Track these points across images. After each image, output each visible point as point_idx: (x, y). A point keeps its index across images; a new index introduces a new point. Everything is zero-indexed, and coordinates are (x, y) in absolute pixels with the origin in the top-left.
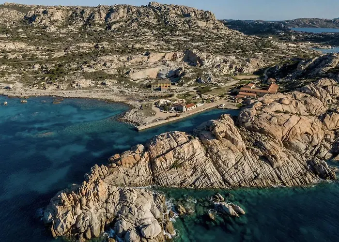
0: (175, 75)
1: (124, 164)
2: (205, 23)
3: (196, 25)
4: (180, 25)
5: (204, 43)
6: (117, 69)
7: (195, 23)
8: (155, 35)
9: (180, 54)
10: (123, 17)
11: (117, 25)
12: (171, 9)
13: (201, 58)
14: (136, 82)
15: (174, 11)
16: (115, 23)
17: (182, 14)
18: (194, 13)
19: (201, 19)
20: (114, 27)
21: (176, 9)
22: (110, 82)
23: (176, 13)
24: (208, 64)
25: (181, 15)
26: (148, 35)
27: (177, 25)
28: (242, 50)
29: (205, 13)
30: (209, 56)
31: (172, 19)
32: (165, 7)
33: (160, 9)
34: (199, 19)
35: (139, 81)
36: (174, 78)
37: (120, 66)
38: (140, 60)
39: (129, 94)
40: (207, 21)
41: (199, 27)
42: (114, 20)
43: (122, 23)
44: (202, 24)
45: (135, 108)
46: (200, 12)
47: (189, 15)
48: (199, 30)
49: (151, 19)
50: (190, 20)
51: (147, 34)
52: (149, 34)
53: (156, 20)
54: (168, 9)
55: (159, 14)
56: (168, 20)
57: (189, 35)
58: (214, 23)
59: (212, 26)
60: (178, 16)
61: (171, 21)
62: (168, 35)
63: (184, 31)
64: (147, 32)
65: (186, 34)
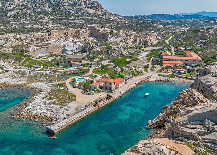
2: (94, 10)
4: (73, 12)
7: (86, 11)
8: (52, 19)
9: (83, 31)
10: (19, 5)
11: (13, 13)
14: (39, 60)
16: (10, 10)
17: (74, 3)
18: (84, 3)
19: (91, 7)
20: (9, 14)
23: (68, 3)
25: (73, 5)
27: (71, 12)
29: (93, 3)
30: (112, 31)
31: (66, 7)
34: (89, 7)
35: (41, 59)
38: (40, 37)
40: (96, 9)
41: (90, 14)
42: (9, 8)
43: (18, 11)
45: (41, 91)
48: (91, 16)
49: (45, 7)
50: (81, 8)
51: (43, 19)
52: (46, 19)
53: (51, 8)
56: (62, 8)
57: (84, 19)
58: (102, 11)
59: (100, 13)
60: (70, 5)
61: (65, 9)
62: (64, 19)
63: (78, 17)
64: (44, 17)
65: (81, 19)
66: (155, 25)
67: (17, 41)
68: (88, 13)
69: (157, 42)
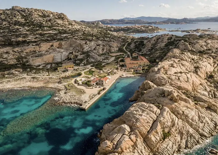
0: (68, 58)
1: (124, 150)
2: (62, 21)
3: (56, 23)
4: (44, 23)
5: (69, 35)
6: (16, 59)
7: (55, 21)
8: (28, 30)
9: (64, 43)
12: (34, 11)
13: (82, 44)
15: (36, 13)
17: (43, 15)
18: (52, 15)
19: (58, 18)
21: (37, 12)
22: (16, 71)
23: (38, 15)
24: (87, 48)
26: (22, 31)
27: (42, 23)
28: (96, 37)
29: (60, 14)
30: (86, 42)
31: (37, 19)
32: (28, 10)
33: (24, 12)
34: (57, 18)
35: (41, 67)
36: (68, 60)
37: (17, 57)
38: (33, 49)
39: (42, 78)
40: (63, 20)
41: (58, 24)
44: (60, 22)
45: (60, 90)
46: (56, 14)
47: (48, 16)
48: (59, 26)
49: (18, 18)
50: (50, 19)
51: (20, 30)
53: (23, 19)
54: (31, 11)
55: (25, 15)
56: (34, 19)
57: (55, 30)
58: (68, 21)
59: (67, 23)
60: (40, 16)
61: (36, 20)
62: (39, 30)
63: (49, 27)
64: (20, 29)
65: (52, 29)
66: (111, 32)
67: (16, 54)
68: (57, 23)
69: (118, 49)
